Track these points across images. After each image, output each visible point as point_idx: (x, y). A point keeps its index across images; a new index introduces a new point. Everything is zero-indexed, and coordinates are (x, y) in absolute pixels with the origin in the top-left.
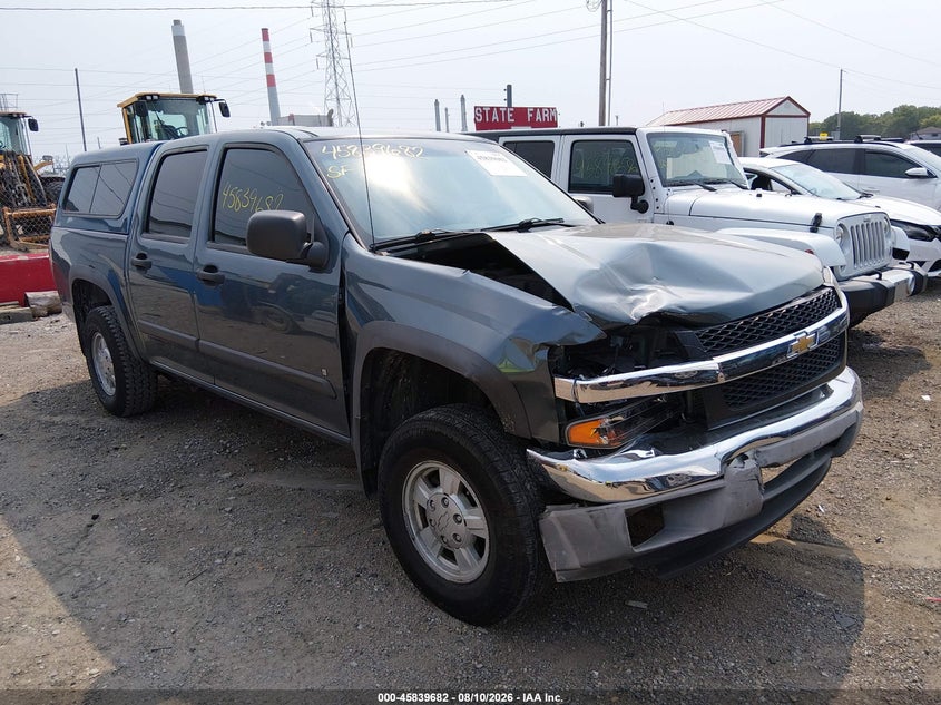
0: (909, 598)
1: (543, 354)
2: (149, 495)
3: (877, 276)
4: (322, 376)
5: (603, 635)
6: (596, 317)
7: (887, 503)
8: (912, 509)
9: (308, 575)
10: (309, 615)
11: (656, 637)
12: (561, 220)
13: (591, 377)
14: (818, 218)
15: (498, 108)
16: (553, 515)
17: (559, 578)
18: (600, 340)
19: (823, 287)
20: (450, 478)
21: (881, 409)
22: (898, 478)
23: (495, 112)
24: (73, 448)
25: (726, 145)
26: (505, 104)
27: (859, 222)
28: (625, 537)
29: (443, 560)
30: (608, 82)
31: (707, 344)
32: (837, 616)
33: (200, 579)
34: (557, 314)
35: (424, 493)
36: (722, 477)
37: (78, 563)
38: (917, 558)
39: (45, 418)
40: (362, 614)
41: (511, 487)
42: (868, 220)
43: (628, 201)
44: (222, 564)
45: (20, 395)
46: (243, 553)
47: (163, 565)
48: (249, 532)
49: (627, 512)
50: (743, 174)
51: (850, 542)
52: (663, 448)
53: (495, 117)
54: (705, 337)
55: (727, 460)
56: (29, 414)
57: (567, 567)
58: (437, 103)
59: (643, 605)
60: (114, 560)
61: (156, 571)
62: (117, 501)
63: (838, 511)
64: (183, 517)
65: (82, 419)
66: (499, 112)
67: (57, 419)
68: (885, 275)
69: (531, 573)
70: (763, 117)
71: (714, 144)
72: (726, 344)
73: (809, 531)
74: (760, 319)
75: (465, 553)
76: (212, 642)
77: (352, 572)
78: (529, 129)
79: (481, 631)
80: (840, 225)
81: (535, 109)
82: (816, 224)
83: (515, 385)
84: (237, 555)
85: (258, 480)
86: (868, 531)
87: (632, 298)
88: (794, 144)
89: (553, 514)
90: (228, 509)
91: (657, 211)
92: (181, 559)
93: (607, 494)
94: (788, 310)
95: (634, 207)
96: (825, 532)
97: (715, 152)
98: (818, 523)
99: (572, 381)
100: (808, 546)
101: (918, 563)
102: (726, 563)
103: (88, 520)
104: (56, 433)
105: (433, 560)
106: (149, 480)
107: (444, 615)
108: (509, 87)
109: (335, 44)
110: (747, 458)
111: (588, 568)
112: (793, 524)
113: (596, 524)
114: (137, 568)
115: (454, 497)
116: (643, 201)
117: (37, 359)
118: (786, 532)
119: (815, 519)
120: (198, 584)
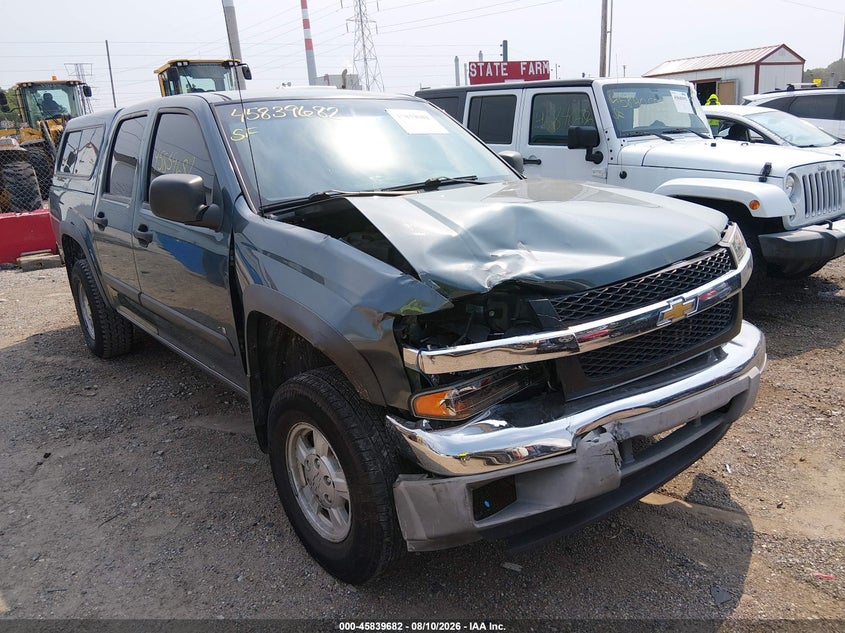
0: (795, 572)
1: (389, 323)
2: (99, 435)
3: (827, 226)
4: (222, 334)
5: (467, 600)
6: (445, 286)
7: (800, 464)
8: (825, 472)
9: (210, 522)
10: (198, 563)
11: (520, 603)
12: (474, 178)
13: (439, 347)
14: (767, 168)
15: (492, 63)
16: (404, 486)
17: (410, 547)
18: (447, 310)
19: (717, 247)
20: (321, 441)
21: (820, 362)
22: (819, 437)
23: (489, 66)
24: (52, 387)
25: (689, 95)
26: (501, 59)
27: (814, 170)
28: (466, 512)
29: (322, 517)
30: (608, 35)
31: (565, 313)
32: (714, 590)
33: (113, 522)
34: (402, 283)
35: (303, 452)
36: (574, 451)
37: (16, 500)
38: (815, 527)
39: (39, 359)
40: (246, 565)
41: (364, 454)
42: (824, 169)
43: (583, 152)
44: (137, 507)
45: (26, 336)
46: (159, 496)
47: (87, 506)
48: (172, 475)
49: (469, 486)
50: (706, 122)
51: (749, 507)
52: (514, 420)
53: (489, 72)
54: (561, 305)
55: (581, 435)
56: (27, 354)
57: (415, 537)
58: (457, 60)
59: (517, 568)
60: (47, 499)
61: (80, 511)
62: (71, 440)
63: (746, 472)
64: (120, 458)
65: (69, 360)
66: (493, 67)
67: (49, 359)
68: (835, 225)
69: (387, 540)
70: (758, 64)
71: (675, 94)
72: (586, 312)
73: (709, 491)
74: (629, 285)
75: (335, 512)
76: (103, 586)
77: (251, 520)
78: (522, 82)
79: (351, 589)
80: (791, 174)
81: (529, 63)
82: (766, 174)
83: (363, 354)
84: (153, 499)
85: (196, 423)
86: (771, 494)
87: (489, 265)
88: (778, 91)
89: (402, 483)
90: (160, 452)
91: (612, 162)
92: (103, 501)
93: (454, 467)
94: (664, 275)
95: (589, 158)
96: (726, 495)
97: (676, 101)
98: (721, 485)
99: (417, 352)
100: (704, 509)
101: (816, 533)
102: (614, 525)
103: (40, 457)
104: (44, 373)
105: (312, 516)
106: (106, 420)
107: (320, 570)
108: (505, 43)
109: (363, 9)
110: (604, 431)
111: (436, 540)
112: (695, 484)
113: (438, 498)
114: (63, 508)
115: (324, 459)
116: (598, 152)
117: (52, 302)
118: (684, 493)
119: (719, 480)
120: (110, 527)
